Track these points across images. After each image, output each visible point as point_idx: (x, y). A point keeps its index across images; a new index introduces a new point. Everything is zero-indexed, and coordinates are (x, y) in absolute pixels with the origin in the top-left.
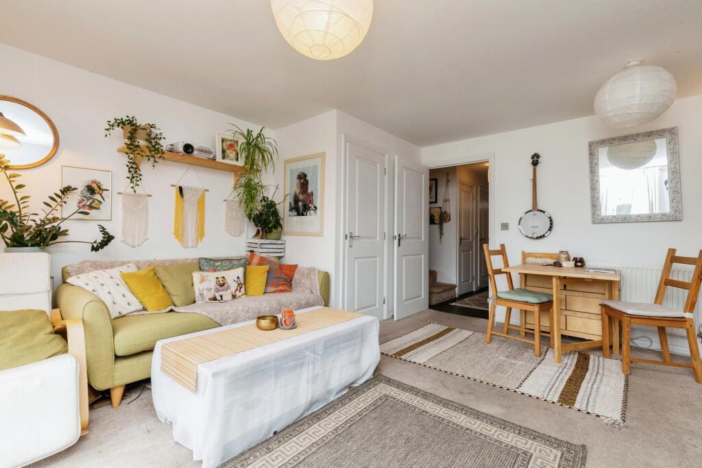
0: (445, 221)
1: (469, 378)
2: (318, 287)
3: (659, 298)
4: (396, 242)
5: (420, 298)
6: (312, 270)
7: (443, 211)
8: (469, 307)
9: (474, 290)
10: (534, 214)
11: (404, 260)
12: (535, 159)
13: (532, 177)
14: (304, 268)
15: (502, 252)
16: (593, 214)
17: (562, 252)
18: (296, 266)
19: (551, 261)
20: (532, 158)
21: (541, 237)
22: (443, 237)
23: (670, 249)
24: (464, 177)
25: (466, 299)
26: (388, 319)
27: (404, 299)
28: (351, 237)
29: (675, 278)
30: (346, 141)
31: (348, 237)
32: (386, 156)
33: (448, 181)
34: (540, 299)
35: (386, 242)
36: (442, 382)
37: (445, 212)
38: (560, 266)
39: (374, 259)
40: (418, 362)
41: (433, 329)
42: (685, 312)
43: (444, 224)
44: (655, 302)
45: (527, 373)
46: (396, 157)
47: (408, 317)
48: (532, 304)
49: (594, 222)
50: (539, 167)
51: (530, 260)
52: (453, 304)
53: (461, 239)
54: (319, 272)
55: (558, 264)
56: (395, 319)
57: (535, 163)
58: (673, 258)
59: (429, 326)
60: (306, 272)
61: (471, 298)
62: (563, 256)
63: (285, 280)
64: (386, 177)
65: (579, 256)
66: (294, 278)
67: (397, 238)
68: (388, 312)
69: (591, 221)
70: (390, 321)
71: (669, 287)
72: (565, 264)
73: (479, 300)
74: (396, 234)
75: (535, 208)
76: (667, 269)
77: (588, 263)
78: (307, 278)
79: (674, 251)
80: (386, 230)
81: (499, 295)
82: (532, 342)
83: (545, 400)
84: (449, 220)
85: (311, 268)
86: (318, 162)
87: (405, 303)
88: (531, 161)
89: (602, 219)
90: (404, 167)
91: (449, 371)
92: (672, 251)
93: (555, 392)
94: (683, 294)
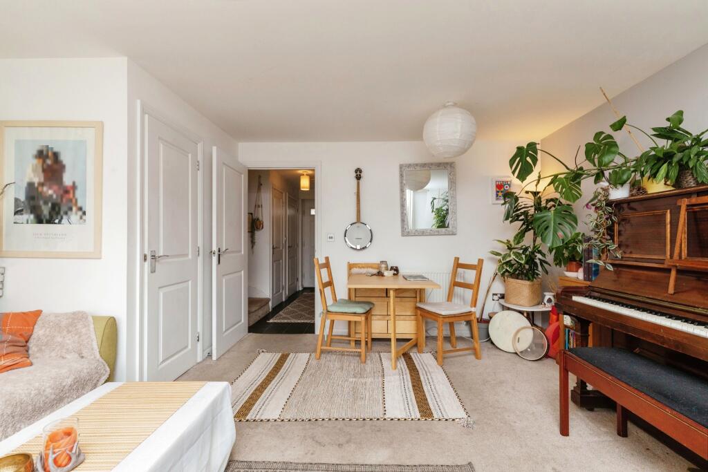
0: (258, 229)
1: (337, 419)
2: (95, 346)
3: (450, 297)
4: (215, 259)
5: (240, 323)
6: (77, 318)
7: (255, 217)
8: (289, 321)
9: (284, 300)
10: (358, 227)
11: (224, 280)
12: (358, 173)
13: (356, 191)
14: (57, 316)
15: (327, 265)
16: (403, 227)
17: (382, 262)
18: (38, 314)
19: (375, 271)
20: (356, 172)
21: (363, 248)
22: (255, 247)
23: (455, 258)
24: (276, 182)
25: (281, 313)
26: (204, 360)
27: (224, 330)
28: (153, 257)
29: (459, 280)
30: (143, 112)
31: (149, 258)
32: (200, 146)
33: (260, 185)
34: (365, 308)
35: (200, 259)
36: (313, 438)
37: (258, 219)
38: (383, 275)
39: (185, 285)
40: (271, 417)
41: (266, 361)
42: (471, 307)
43: (256, 232)
44: (448, 301)
45: (381, 390)
46: (214, 149)
47: (228, 351)
48: (359, 314)
49: (403, 235)
50: (361, 181)
51: (355, 270)
52: (271, 321)
53: (273, 248)
54: (96, 319)
55: (380, 274)
56: (214, 358)
57: (358, 178)
58: (458, 265)
59: (259, 357)
60: (64, 323)
61: (285, 310)
62: (383, 266)
63: (13, 343)
64: (200, 173)
65: (394, 265)
66: (35, 336)
67: (217, 253)
68: (203, 351)
69: (400, 234)
70: (208, 363)
71: (456, 287)
72: (386, 273)
73: (294, 312)
74: (215, 248)
75: (359, 220)
76: (455, 274)
77: (402, 271)
78: (69, 332)
79: (458, 259)
80: (200, 244)
81: (330, 309)
82: (359, 350)
83: (412, 419)
84: (263, 228)
85: (74, 313)
86: (90, 135)
87: (226, 333)
88: (355, 175)
89: (409, 232)
90: (224, 164)
91: (313, 417)
92: (457, 259)
93: (412, 405)
94: (469, 293)
